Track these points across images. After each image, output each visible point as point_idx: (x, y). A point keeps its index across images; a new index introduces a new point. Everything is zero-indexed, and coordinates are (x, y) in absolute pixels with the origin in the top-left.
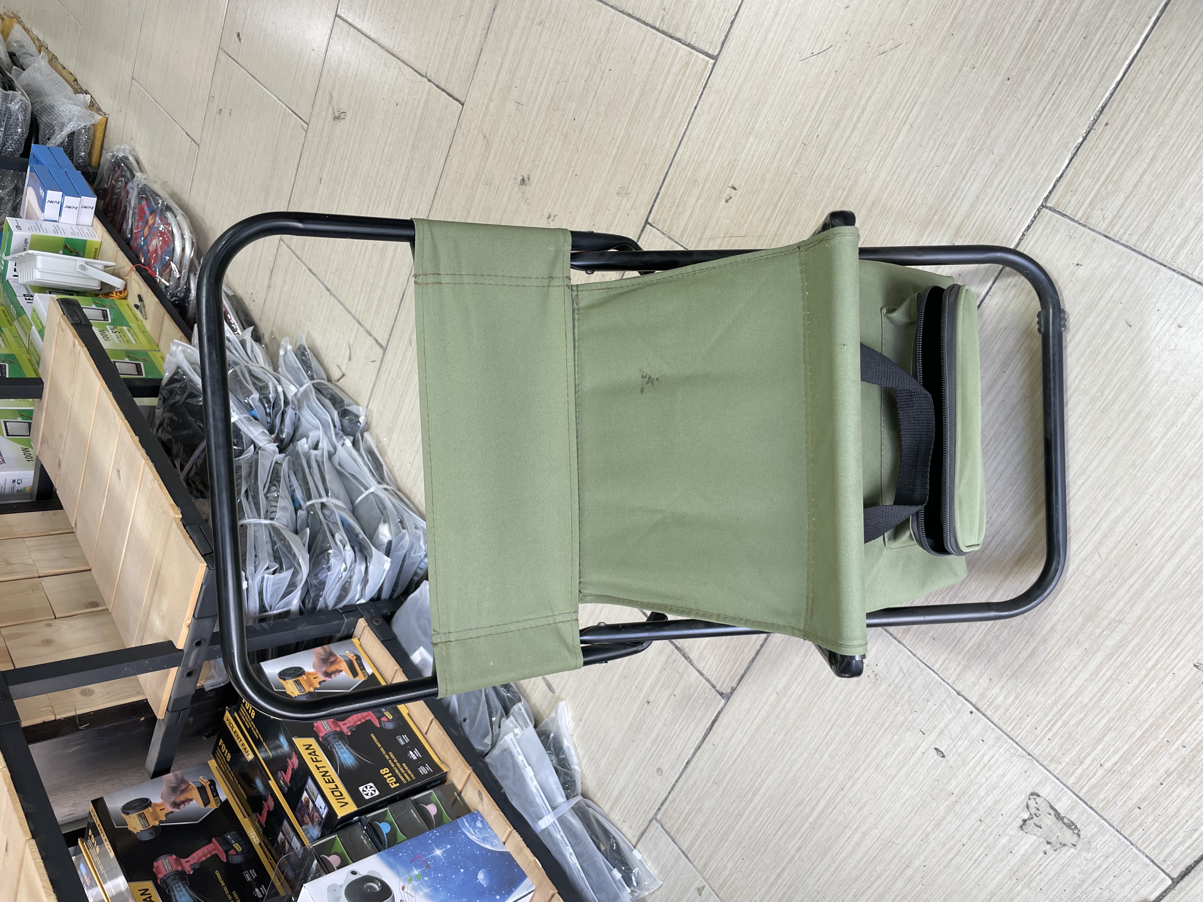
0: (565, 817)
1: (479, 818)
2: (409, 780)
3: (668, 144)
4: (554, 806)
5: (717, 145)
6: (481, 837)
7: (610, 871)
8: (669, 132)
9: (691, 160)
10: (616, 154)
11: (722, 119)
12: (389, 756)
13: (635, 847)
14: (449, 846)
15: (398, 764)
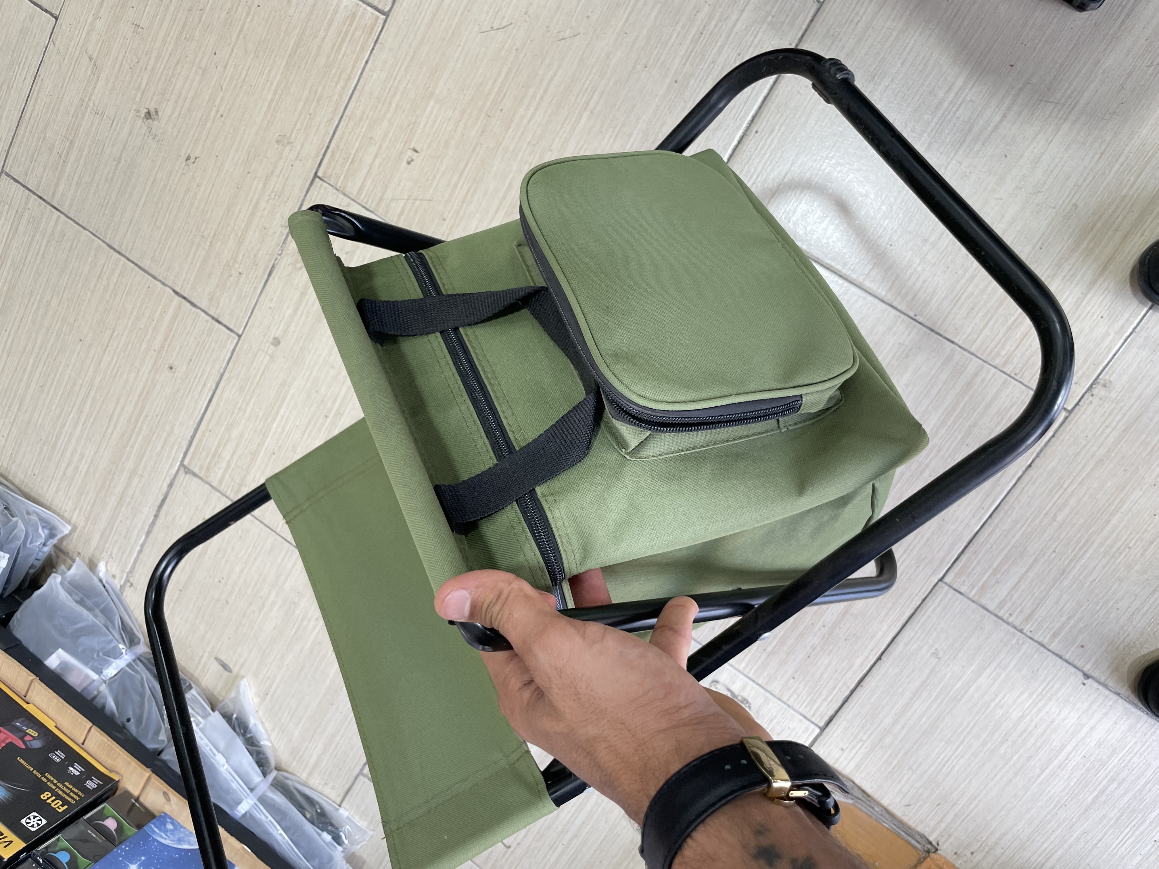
0: (265, 796)
1: (168, 820)
2: (77, 798)
3: (337, 96)
4: (252, 786)
5: (394, 104)
6: (176, 840)
7: (319, 835)
8: (337, 83)
9: (365, 116)
10: (272, 100)
11: (398, 78)
12: (46, 777)
13: (340, 806)
14: (143, 858)
15: (59, 784)
